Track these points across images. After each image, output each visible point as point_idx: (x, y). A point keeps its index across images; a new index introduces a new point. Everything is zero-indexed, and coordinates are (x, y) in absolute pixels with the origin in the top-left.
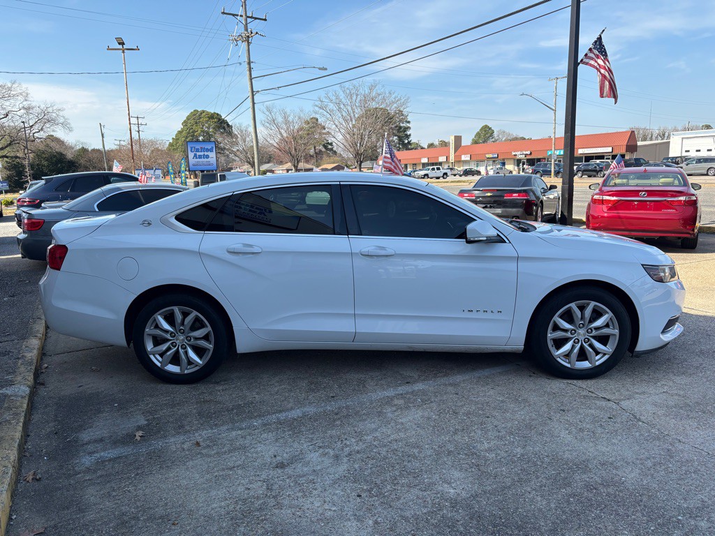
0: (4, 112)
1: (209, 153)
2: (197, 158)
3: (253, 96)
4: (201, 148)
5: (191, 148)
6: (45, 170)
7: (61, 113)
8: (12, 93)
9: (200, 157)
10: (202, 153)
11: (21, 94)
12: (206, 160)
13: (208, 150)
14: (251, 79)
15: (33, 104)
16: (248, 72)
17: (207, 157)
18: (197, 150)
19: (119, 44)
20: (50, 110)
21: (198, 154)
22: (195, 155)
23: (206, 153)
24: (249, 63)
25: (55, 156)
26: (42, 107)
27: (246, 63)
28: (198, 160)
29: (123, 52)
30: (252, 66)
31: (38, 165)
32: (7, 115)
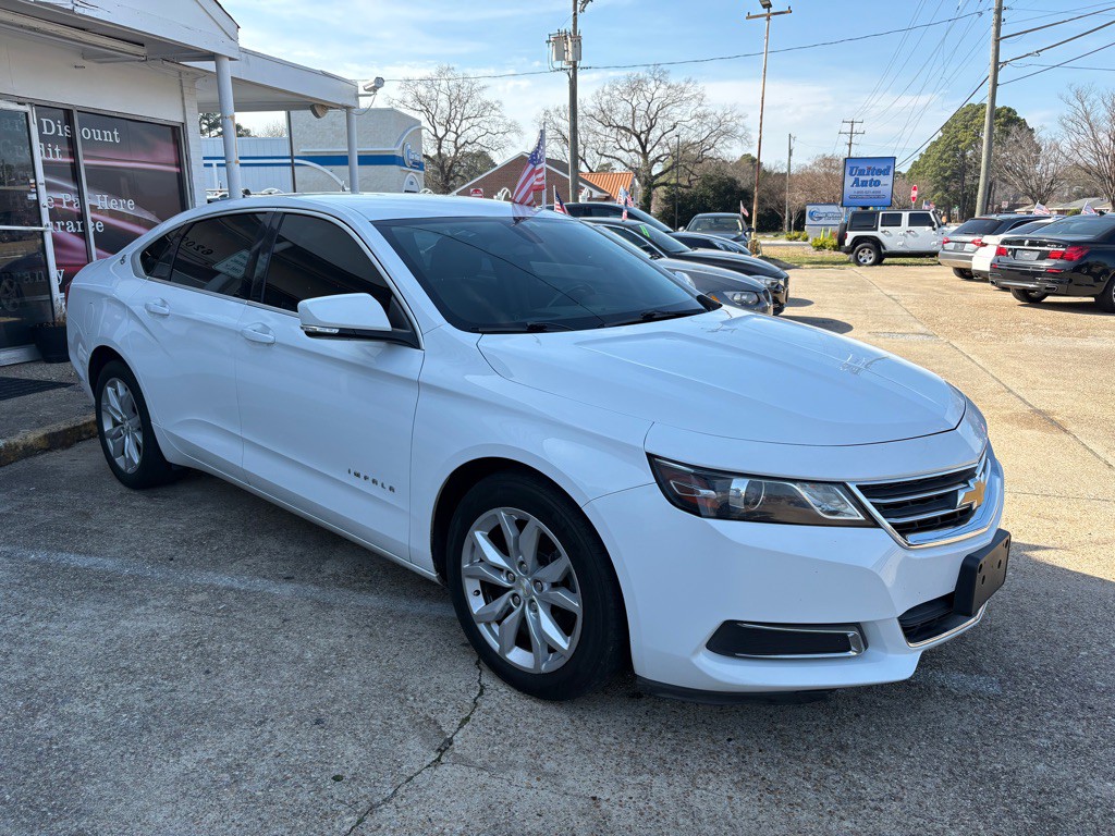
0: (672, 123)
1: (882, 178)
2: (858, 186)
3: (996, 70)
4: (869, 168)
5: (852, 169)
6: (709, 204)
7: (742, 121)
8: (685, 95)
9: (864, 184)
10: (869, 178)
11: (695, 96)
12: (874, 188)
13: (880, 172)
14: (997, 41)
15: (710, 110)
16: (993, 28)
17: (877, 183)
18: (862, 173)
19: (764, 6)
20: (728, 118)
21: (862, 178)
22: (857, 180)
23: (876, 178)
24: (999, 11)
25: (724, 184)
26: (719, 114)
27: (993, 11)
28: (860, 189)
29: (768, 19)
30: (1003, 17)
31: (701, 196)
32: (675, 127)
